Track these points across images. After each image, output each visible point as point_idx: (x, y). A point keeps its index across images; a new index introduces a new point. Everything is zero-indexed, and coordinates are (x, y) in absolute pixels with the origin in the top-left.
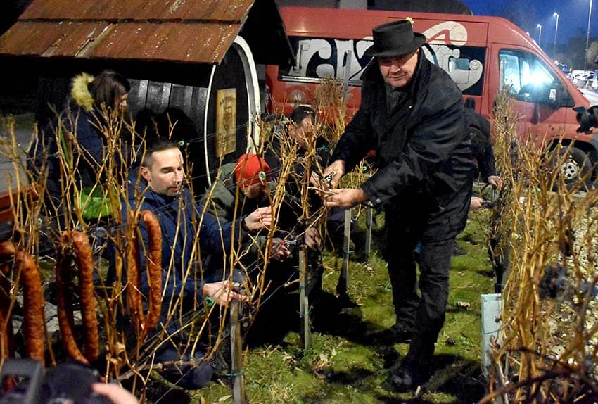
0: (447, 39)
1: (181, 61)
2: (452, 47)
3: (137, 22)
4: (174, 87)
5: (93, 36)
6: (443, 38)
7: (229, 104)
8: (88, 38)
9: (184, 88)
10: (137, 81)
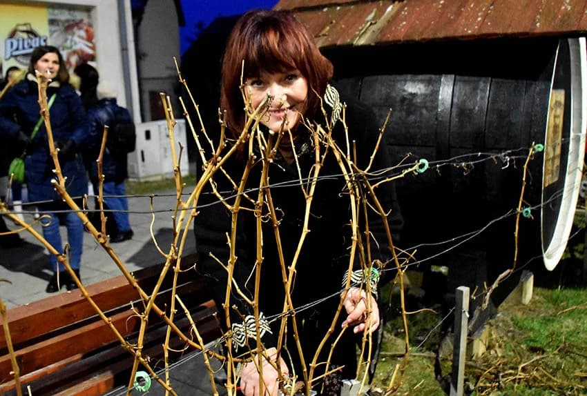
1: (527, 34)
4: (495, 82)
7: (558, 112)
8: (368, 22)
9: (511, 84)
10: (438, 76)
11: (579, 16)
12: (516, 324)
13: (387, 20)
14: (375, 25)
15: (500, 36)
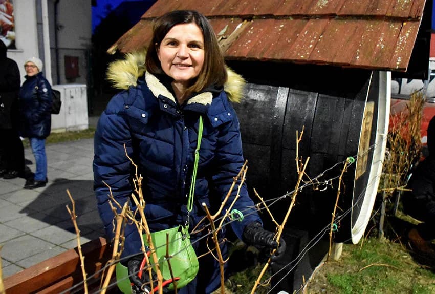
1: (349, 65)
3: (278, 18)
4: (321, 97)
5: (225, 34)
7: (369, 120)
8: (220, 36)
9: (335, 100)
10: (275, 88)
11: (390, 55)
12: (329, 280)
13: (236, 36)
14: (226, 40)
15: (327, 64)
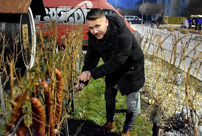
0: (86, 6)
2: (88, 9)
4: (6, 24)
6: (85, 6)
7: (26, 30)
11: (22, 9)
15: (4, 13)
